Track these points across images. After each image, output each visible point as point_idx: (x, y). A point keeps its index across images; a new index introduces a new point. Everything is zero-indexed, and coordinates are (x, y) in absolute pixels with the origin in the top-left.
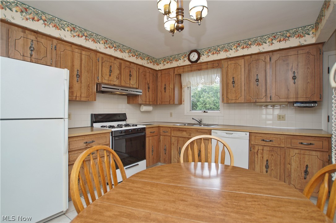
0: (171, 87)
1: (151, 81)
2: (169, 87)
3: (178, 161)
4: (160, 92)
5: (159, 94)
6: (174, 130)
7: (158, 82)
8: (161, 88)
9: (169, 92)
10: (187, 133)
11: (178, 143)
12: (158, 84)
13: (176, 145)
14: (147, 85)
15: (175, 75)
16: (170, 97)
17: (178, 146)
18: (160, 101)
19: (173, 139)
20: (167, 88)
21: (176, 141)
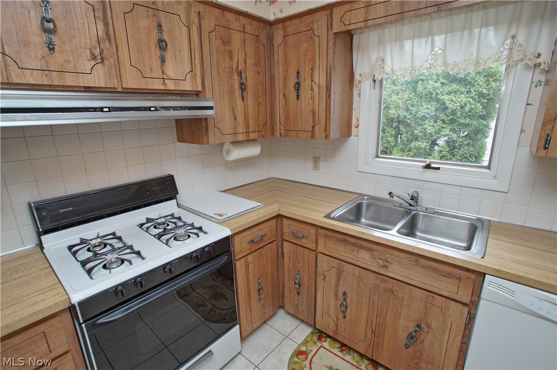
0: (316, 80)
1: (250, 61)
2: (312, 81)
3: (337, 325)
4: (282, 96)
5: (277, 103)
6: (326, 236)
7: (276, 64)
8: (285, 86)
9: (312, 98)
10: (374, 258)
11: (338, 278)
12: (276, 70)
13: (333, 282)
14: (236, 77)
15: (332, 36)
16: (314, 115)
17: (338, 285)
18: (283, 128)
19: (323, 263)
20: (306, 85)
21: (334, 270)
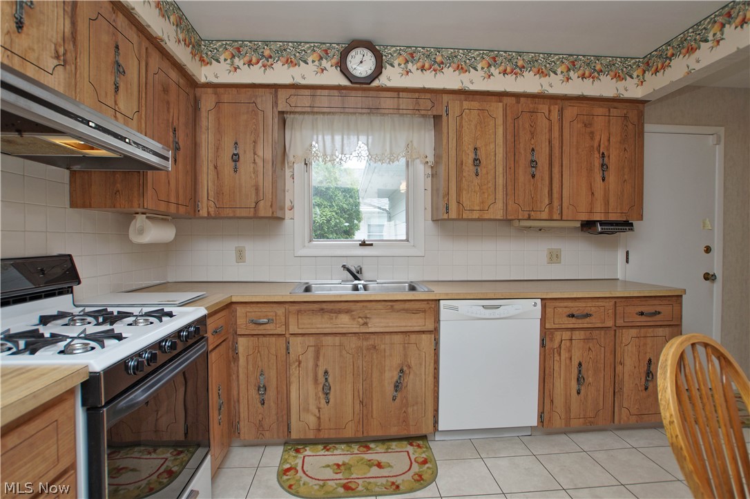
0: (260, 153)
1: (182, 120)
2: (255, 154)
3: (319, 418)
4: (211, 167)
5: (205, 176)
6: (299, 312)
7: (203, 130)
8: (217, 157)
9: (255, 172)
10: (354, 319)
11: (317, 358)
12: (204, 137)
13: (311, 364)
14: (171, 134)
15: (277, 113)
16: (257, 189)
17: (317, 366)
18: (211, 204)
19: (297, 345)
20: (246, 158)
21: (311, 349)
